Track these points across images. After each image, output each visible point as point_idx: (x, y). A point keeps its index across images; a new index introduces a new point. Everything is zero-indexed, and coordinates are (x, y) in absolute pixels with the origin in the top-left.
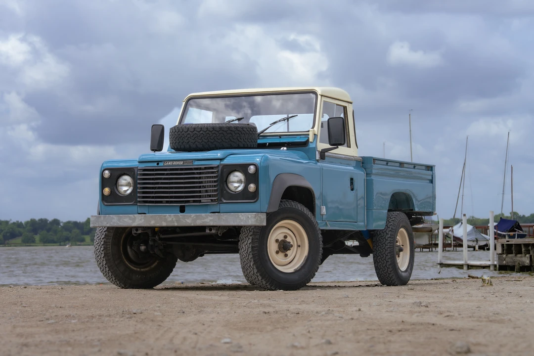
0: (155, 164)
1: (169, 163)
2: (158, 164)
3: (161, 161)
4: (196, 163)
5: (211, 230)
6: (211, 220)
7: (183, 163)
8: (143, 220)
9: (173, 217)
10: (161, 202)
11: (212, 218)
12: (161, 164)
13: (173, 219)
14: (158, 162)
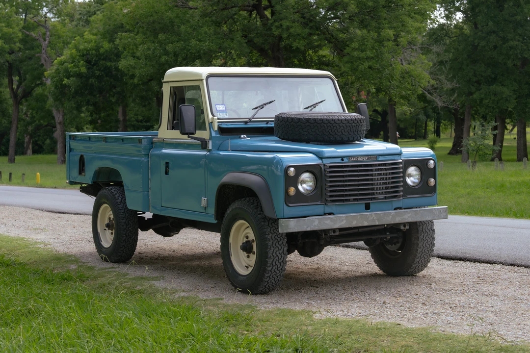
0: (339, 160)
1: (354, 159)
2: (342, 160)
3: (345, 157)
4: (381, 158)
5: (405, 226)
6: (409, 217)
7: (368, 159)
8: (345, 221)
9: (374, 216)
10: (349, 200)
11: (410, 215)
12: (346, 160)
13: (374, 217)
14: (342, 158)
